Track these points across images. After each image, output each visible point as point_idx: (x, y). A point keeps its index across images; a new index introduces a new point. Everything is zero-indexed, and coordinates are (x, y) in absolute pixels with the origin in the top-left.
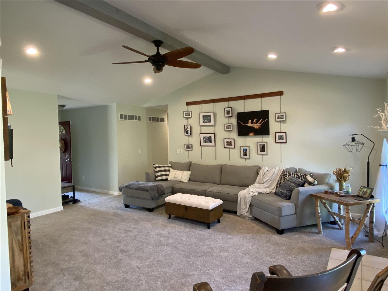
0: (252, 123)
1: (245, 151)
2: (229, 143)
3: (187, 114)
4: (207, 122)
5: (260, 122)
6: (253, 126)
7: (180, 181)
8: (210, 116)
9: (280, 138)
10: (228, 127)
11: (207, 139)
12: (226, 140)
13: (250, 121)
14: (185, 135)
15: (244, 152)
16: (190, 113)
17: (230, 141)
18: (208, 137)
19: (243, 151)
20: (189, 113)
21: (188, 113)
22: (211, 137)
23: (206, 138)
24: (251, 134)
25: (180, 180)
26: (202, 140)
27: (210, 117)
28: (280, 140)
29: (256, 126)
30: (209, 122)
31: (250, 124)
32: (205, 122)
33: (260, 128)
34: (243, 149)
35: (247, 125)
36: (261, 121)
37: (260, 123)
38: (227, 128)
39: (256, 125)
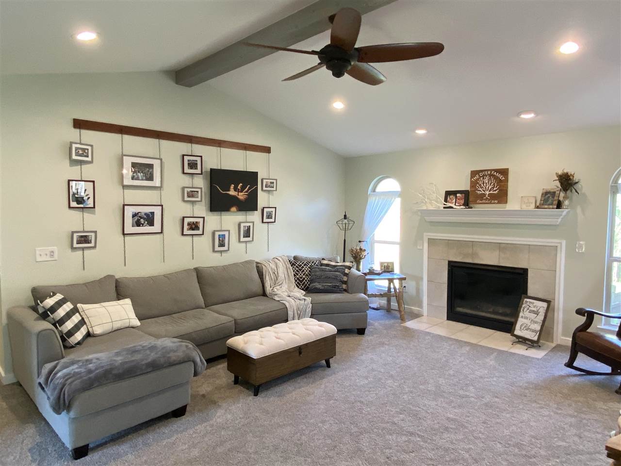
0: (235, 189)
1: (222, 239)
2: (194, 226)
3: (81, 152)
4: (142, 180)
5: (246, 189)
6: (237, 196)
7: (129, 327)
8: (151, 166)
9: (269, 216)
10: (191, 194)
11: (141, 217)
12: (187, 221)
13: (232, 186)
14: (70, 207)
15: (219, 240)
16: (88, 149)
17: (196, 222)
18: (146, 214)
19: (219, 238)
20: (86, 149)
21: (84, 150)
22: (153, 213)
23: (139, 214)
24: (234, 209)
25: (127, 325)
26: (129, 220)
27: (153, 169)
28: (268, 218)
29: (242, 196)
30: (147, 179)
31: (232, 192)
32: (138, 179)
33: (246, 199)
34: (219, 235)
35: (228, 192)
36: (248, 188)
37: (247, 192)
38: (189, 196)
39: (242, 194)
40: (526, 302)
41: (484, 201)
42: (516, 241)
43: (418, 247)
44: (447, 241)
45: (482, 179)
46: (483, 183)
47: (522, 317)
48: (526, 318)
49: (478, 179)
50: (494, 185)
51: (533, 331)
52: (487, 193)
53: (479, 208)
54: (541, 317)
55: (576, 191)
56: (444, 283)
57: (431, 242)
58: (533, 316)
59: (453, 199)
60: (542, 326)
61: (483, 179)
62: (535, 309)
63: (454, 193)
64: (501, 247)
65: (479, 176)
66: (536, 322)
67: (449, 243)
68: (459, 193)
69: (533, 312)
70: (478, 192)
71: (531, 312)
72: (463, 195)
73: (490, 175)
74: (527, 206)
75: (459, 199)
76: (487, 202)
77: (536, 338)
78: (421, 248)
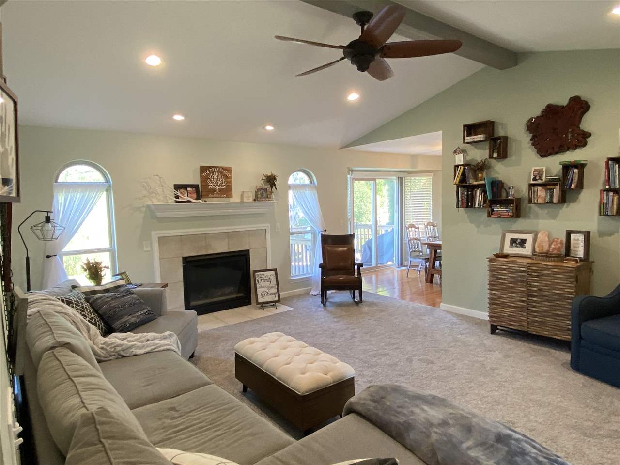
40: (258, 275)
41: (215, 195)
42: (237, 228)
43: (145, 249)
44: (180, 237)
45: (211, 174)
46: (213, 179)
47: (259, 287)
48: (263, 287)
49: (208, 175)
50: (222, 180)
51: (272, 294)
52: (217, 187)
53: (211, 201)
54: (274, 282)
55: (276, 188)
56: (180, 282)
57: (162, 240)
58: (267, 284)
59: (185, 193)
60: (278, 288)
61: (213, 174)
62: (267, 278)
63: (185, 187)
64: (229, 235)
65: (209, 172)
66: (272, 287)
67: (182, 239)
68: (189, 187)
69: (267, 281)
70: (210, 187)
71: (264, 281)
72: (194, 189)
73: (219, 172)
74: (248, 199)
75: (190, 193)
76: (218, 196)
77: (277, 299)
78: (149, 249)
